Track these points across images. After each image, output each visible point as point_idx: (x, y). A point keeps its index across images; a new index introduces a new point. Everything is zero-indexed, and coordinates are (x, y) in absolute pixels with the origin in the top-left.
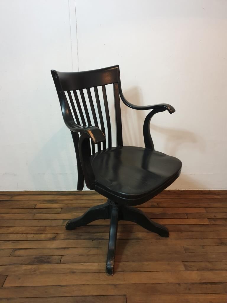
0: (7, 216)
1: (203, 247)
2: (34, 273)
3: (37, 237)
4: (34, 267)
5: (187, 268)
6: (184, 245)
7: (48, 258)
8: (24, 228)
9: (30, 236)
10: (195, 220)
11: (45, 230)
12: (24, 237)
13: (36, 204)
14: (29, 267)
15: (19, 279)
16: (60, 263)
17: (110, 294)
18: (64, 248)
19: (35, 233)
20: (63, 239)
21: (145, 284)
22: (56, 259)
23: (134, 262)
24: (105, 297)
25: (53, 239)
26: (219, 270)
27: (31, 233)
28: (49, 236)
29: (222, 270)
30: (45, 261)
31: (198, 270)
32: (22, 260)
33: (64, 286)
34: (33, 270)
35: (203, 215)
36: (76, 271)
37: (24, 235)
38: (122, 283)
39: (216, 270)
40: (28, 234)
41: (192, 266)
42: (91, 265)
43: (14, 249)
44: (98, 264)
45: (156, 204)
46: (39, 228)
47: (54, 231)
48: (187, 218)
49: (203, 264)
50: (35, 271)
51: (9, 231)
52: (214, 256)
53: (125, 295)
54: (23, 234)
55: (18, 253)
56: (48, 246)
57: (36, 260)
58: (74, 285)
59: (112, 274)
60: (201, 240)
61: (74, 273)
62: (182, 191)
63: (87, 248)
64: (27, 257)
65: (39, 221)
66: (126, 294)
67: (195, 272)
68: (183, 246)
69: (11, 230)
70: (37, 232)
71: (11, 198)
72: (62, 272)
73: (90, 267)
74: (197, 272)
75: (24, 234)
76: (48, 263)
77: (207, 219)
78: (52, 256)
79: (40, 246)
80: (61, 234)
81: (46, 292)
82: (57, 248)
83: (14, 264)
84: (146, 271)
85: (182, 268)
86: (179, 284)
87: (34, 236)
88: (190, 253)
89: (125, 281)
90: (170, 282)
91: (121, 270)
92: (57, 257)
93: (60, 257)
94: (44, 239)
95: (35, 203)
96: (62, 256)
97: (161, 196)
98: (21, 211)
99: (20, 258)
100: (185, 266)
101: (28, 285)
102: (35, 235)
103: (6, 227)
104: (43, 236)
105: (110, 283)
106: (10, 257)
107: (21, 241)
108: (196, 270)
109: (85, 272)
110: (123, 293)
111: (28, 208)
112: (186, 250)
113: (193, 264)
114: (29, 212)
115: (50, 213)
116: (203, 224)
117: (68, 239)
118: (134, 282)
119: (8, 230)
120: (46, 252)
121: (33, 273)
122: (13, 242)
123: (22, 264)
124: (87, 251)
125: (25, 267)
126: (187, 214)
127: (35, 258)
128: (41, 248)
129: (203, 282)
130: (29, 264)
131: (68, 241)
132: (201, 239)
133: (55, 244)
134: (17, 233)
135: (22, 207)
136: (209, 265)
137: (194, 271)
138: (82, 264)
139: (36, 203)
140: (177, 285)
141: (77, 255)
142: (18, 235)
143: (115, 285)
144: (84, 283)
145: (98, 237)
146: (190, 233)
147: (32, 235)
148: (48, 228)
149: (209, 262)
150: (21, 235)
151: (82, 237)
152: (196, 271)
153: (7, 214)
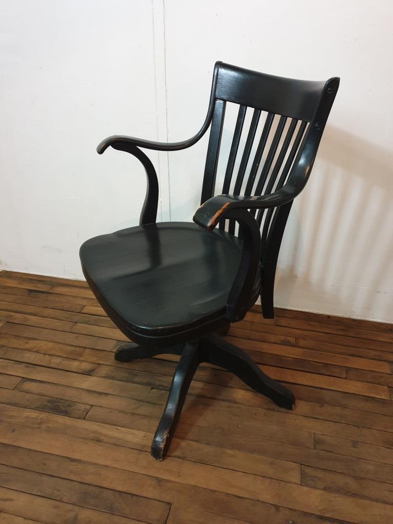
0: (33, 320)
1: (355, 444)
2: (38, 426)
3: (66, 364)
4: (43, 415)
5: (305, 480)
6: (316, 432)
7: (69, 406)
8: (50, 345)
9: (55, 361)
10: (359, 384)
11: (81, 355)
12: (45, 360)
13: (85, 306)
14: (34, 414)
15: (14, 431)
16: (84, 419)
17: (145, 495)
18: (100, 393)
19: (65, 356)
20: (104, 375)
21: (214, 491)
22: (79, 410)
23: (209, 444)
24: (135, 498)
25: (89, 373)
26: (371, 499)
27: (59, 356)
28: (85, 366)
29: (377, 500)
30: (63, 409)
31: (325, 489)
32: (28, 400)
33: (74, 461)
34: (39, 421)
35: (381, 377)
36: (103, 438)
37: (47, 356)
38: (172, 479)
39: (364, 497)
40: (53, 357)
41: (317, 477)
42: (133, 434)
43: (23, 378)
44: (144, 435)
45: (292, 340)
46: (73, 348)
47: (94, 359)
48: (346, 378)
49: (341, 480)
50: (40, 423)
51: (27, 346)
52: (370, 467)
53: (169, 504)
54: (45, 354)
55: (28, 386)
56: (76, 385)
57: (49, 404)
58: (90, 463)
59: (161, 460)
60: (356, 428)
61: (99, 441)
62: (354, 320)
63: (136, 400)
64: (37, 397)
65: (78, 337)
66: (171, 502)
67: (319, 492)
68: (314, 433)
69: (32, 344)
70: (69, 356)
71: (51, 288)
72: (81, 436)
73: (129, 438)
74: (322, 492)
75: (49, 355)
76: (66, 413)
77: (386, 388)
78: (76, 404)
79: (63, 382)
80: (103, 366)
81: (44, 464)
82: (89, 391)
83: (16, 404)
84: (225, 466)
85: (295, 477)
86: (277, 508)
87: (60, 362)
88: (322, 452)
89: (179, 476)
90: (260, 500)
91: (180, 455)
92: (83, 407)
93: (88, 407)
94: (74, 370)
95: (84, 302)
96: (92, 406)
97: (310, 325)
98: (57, 313)
99: (28, 396)
100: (302, 474)
101: (22, 444)
102: (64, 360)
103: (26, 338)
104: (75, 365)
105: (151, 473)
106: (13, 390)
107: (38, 367)
108: (322, 487)
109: (117, 445)
110: (167, 499)
111: (69, 310)
112: (318, 442)
113: (319, 474)
114: (67, 318)
115: (101, 325)
116: (374, 396)
117: (112, 378)
118: (193, 483)
119: (27, 343)
120: (70, 394)
121: (36, 426)
122: (27, 367)
123: (25, 407)
124: (136, 406)
125: (29, 414)
126: (348, 369)
127: (49, 401)
128: (63, 385)
129: (328, 515)
130: (37, 409)
131: (111, 381)
132: (358, 427)
133: (89, 383)
134: (37, 352)
135: (60, 308)
136: (353, 485)
137: (315, 488)
138: (119, 428)
139: (86, 304)
140: (273, 509)
141: (117, 410)
142: (38, 355)
143: (159, 481)
144: (108, 463)
145: (164, 384)
146: (338, 410)
147: (58, 360)
148: (87, 350)
149: (356, 478)
150: (42, 355)
151: (136, 379)
152: (322, 490)
153: (35, 315)
